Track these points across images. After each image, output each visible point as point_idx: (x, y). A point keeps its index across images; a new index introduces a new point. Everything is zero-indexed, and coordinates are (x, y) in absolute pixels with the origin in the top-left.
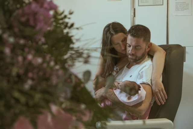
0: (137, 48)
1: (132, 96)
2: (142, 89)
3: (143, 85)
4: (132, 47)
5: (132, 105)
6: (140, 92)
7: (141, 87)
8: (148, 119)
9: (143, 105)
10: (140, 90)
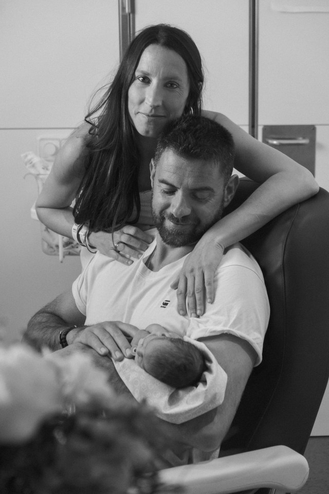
0: (199, 194)
1: (181, 392)
2: (215, 366)
3: (215, 344)
4: (179, 194)
5: (181, 420)
6: (209, 377)
7: (210, 361)
8: (221, 456)
9: (216, 419)
10: (208, 369)
